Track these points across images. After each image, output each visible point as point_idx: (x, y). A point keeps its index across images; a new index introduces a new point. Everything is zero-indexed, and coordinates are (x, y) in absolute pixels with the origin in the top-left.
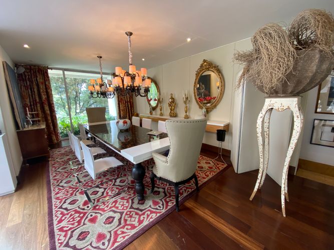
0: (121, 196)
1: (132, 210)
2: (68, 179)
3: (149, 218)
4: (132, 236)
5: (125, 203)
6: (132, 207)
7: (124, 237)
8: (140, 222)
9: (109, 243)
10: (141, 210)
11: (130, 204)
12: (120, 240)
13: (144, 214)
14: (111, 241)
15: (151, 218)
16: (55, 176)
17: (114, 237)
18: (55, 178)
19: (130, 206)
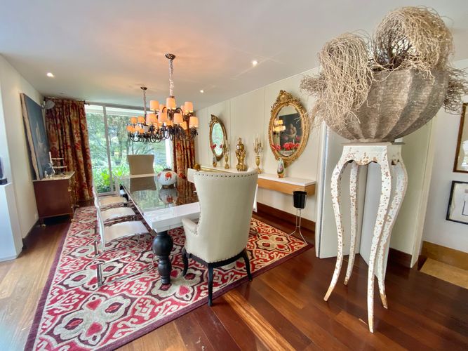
0: (142, 276)
1: (148, 297)
2: (85, 247)
3: (166, 311)
4: (135, 333)
5: (143, 287)
6: (149, 293)
7: (123, 333)
8: (153, 315)
9: (101, 338)
10: (160, 299)
11: (149, 288)
12: (118, 336)
13: (162, 304)
14: (105, 336)
15: (170, 311)
16: (71, 242)
17: (111, 331)
18: (70, 244)
19: (148, 291)
